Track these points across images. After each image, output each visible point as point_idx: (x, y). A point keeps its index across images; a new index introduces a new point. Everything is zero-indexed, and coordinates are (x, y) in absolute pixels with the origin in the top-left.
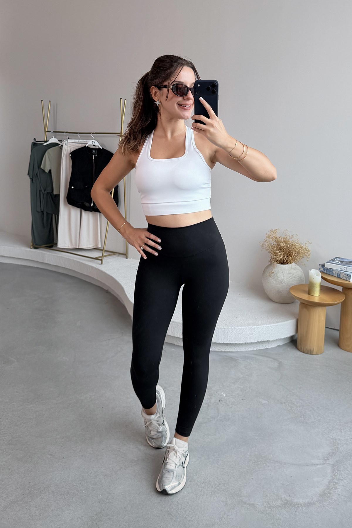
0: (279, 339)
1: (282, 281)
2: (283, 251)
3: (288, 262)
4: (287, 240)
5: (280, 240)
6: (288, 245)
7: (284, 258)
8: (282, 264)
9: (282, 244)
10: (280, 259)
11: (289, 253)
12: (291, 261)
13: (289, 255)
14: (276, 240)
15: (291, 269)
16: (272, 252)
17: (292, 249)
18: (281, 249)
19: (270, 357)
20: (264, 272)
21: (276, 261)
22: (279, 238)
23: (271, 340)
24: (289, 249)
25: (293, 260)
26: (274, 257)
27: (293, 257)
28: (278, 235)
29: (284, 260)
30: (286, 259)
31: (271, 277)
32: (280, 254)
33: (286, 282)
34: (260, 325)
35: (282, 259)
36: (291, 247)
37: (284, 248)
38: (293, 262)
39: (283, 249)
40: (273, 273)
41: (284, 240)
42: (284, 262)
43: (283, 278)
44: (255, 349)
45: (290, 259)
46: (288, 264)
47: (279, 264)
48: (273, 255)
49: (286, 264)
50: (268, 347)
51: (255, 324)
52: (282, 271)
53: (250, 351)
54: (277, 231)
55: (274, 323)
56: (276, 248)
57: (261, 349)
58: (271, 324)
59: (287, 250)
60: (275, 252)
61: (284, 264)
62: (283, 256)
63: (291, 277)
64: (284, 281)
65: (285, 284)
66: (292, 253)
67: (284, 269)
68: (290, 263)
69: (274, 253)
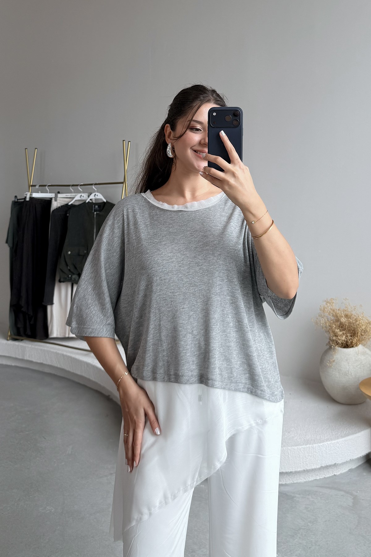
0: (350, 460)
1: (347, 373)
2: (345, 329)
3: (353, 344)
4: (349, 314)
5: (339, 313)
6: (351, 321)
7: (347, 339)
8: (345, 347)
9: (343, 320)
10: (342, 341)
11: (353, 332)
12: (357, 342)
13: (354, 333)
14: (334, 313)
15: (358, 355)
16: (331, 332)
17: (356, 325)
18: (342, 326)
19: (340, 490)
20: (322, 360)
21: (337, 344)
22: (337, 311)
23: (340, 463)
24: (352, 326)
25: (359, 341)
26: (334, 338)
27: (358, 337)
28: (336, 307)
29: (347, 342)
30: (349, 340)
31: (332, 367)
32: (341, 333)
33: (353, 374)
34: (323, 442)
35: (344, 341)
36: (355, 323)
37: (346, 325)
38: (360, 344)
39: (346, 327)
40: (334, 361)
41: (345, 312)
42: (347, 345)
43: (348, 367)
44: (318, 478)
45: (355, 341)
46: (353, 347)
47: (341, 347)
48: (332, 335)
49: (351, 347)
50: (336, 472)
51: (316, 440)
52: (346, 358)
53: (312, 481)
54: (334, 301)
55: (342, 437)
56: (335, 325)
57: (326, 477)
58: (338, 439)
59: (349, 327)
60: (335, 331)
61: (348, 348)
62: (346, 336)
63: (359, 366)
64: (350, 372)
65: (352, 376)
66: (357, 331)
67: (349, 355)
68: (356, 346)
69: (333, 332)
